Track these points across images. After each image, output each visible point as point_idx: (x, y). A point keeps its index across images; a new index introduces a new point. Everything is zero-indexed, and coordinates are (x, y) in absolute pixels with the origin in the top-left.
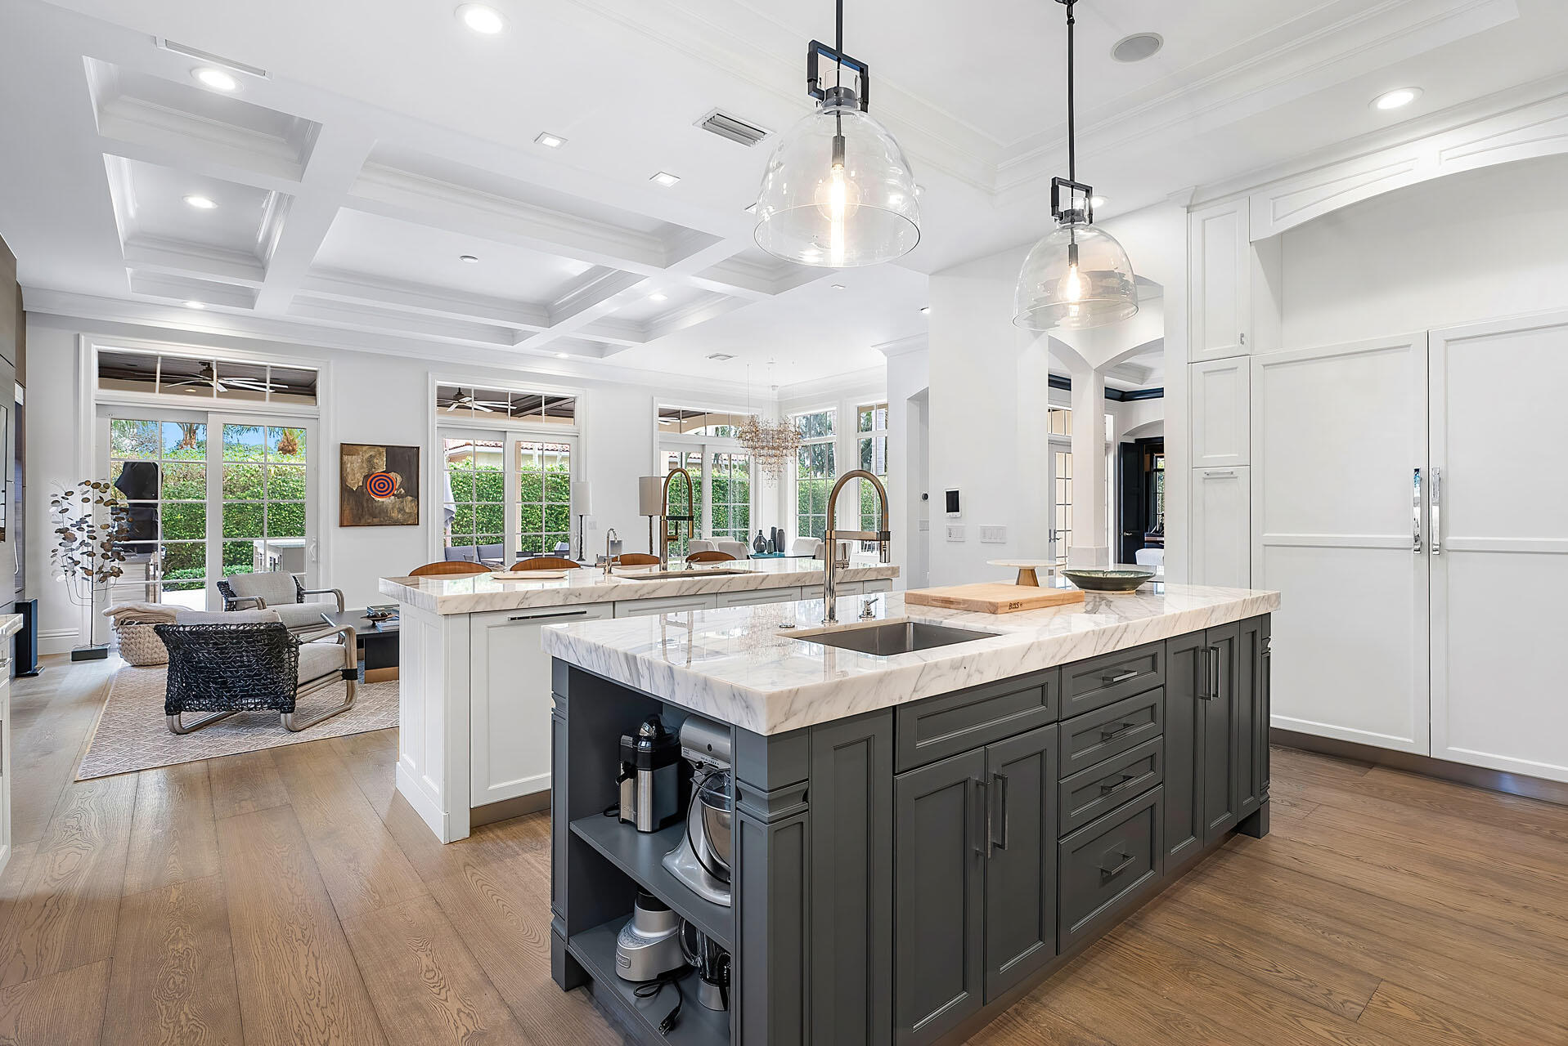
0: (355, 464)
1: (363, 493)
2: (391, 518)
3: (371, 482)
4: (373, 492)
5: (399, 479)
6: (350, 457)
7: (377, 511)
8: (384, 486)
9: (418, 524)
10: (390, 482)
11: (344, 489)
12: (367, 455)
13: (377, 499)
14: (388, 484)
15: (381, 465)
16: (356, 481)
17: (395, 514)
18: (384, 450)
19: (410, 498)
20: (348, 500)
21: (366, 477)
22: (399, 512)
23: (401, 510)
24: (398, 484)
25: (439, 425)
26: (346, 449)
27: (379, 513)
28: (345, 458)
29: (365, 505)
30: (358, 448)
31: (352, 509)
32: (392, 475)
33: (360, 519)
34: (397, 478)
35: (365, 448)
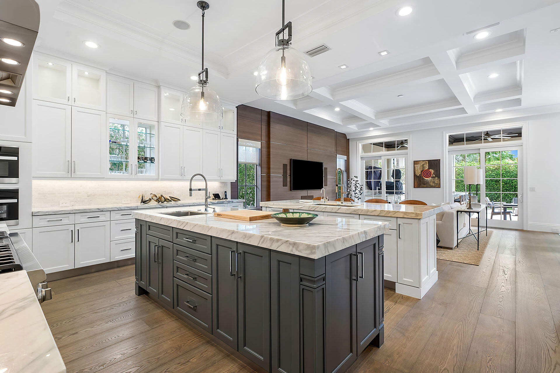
0: (418, 167)
1: (421, 177)
2: (430, 185)
3: (424, 172)
4: (425, 177)
5: (433, 171)
6: (416, 165)
7: (426, 182)
8: (428, 174)
9: (440, 187)
10: (430, 172)
11: (415, 175)
12: (422, 164)
13: (425, 179)
14: (429, 173)
15: (427, 167)
16: (418, 173)
17: (431, 184)
18: (427, 162)
19: (437, 178)
20: (416, 179)
21: (422, 171)
22: (433, 183)
23: (434, 182)
24: (432, 173)
25: (449, 150)
26: (416, 163)
27: (426, 183)
28: (415, 165)
29: (422, 181)
30: (419, 162)
31: (417, 182)
32: (430, 170)
33: (420, 185)
34: (432, 171)
35: (421, 162)
